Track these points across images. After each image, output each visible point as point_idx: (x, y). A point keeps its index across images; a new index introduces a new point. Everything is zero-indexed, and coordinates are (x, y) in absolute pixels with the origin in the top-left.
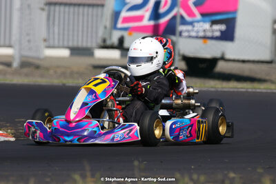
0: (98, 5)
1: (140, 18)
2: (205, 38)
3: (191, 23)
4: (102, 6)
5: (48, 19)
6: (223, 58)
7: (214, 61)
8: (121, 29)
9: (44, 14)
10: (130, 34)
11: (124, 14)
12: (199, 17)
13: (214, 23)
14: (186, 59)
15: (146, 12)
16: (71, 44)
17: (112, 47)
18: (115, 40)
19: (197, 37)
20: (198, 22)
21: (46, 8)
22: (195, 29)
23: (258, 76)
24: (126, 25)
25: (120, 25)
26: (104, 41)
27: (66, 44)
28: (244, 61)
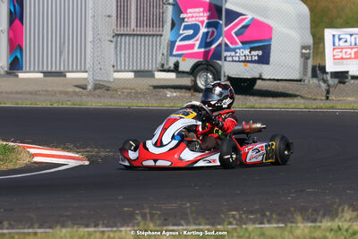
0: (157, 35)
1: (192, 46)
2: (245, 61)
3: (234, 50)
4: (161, 35)
5: (116, 47)
6: (261, 78)
7: (253, 81)
8: (175, 56)
9: (113, 45)
10: (183, 60)
11: (178, 43)
12: (240, 45)
13: (252, 49)
14: (230, 79)
15: (196, 42)
16: (135, 68)
17: (168, 71)
18: (171, 65)
19: (239, 61)
20: (239, 49)
21: (114, 40)
22: (238, 54)
23: (291, 92)
24: (180, 52)
25: (175, 53)
26: (163, 65)
27: (131, 68)
28: (278, 80)
